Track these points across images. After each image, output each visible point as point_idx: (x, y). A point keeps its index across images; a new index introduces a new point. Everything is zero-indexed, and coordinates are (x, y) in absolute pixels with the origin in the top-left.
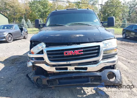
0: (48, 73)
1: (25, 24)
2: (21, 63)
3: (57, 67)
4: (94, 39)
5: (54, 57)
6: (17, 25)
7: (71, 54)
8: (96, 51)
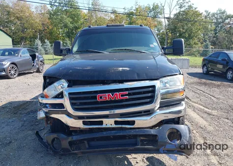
0: (71, 129)
1: (40, 47)
2: (29, 113)
3: (86, 120)
4: (146, 75)
5: (81, 104)
6: (26, 49)
7: (109, 99)
8: (149, 94)
